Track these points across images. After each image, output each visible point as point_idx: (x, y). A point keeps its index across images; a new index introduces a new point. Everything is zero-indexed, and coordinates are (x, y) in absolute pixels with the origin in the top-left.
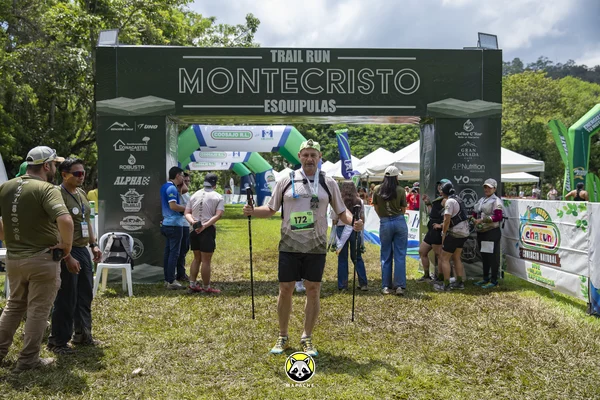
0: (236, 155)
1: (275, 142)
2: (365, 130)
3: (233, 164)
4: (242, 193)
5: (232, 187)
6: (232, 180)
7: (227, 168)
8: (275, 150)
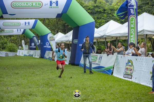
0: (27, 24)
1: (60, 10)
2: (105, 10)
3: (25, 30)
4: (31, 49)
5: (24, 45)
6: (23, 41)
7: (20, 33)
8: (59, 16)
